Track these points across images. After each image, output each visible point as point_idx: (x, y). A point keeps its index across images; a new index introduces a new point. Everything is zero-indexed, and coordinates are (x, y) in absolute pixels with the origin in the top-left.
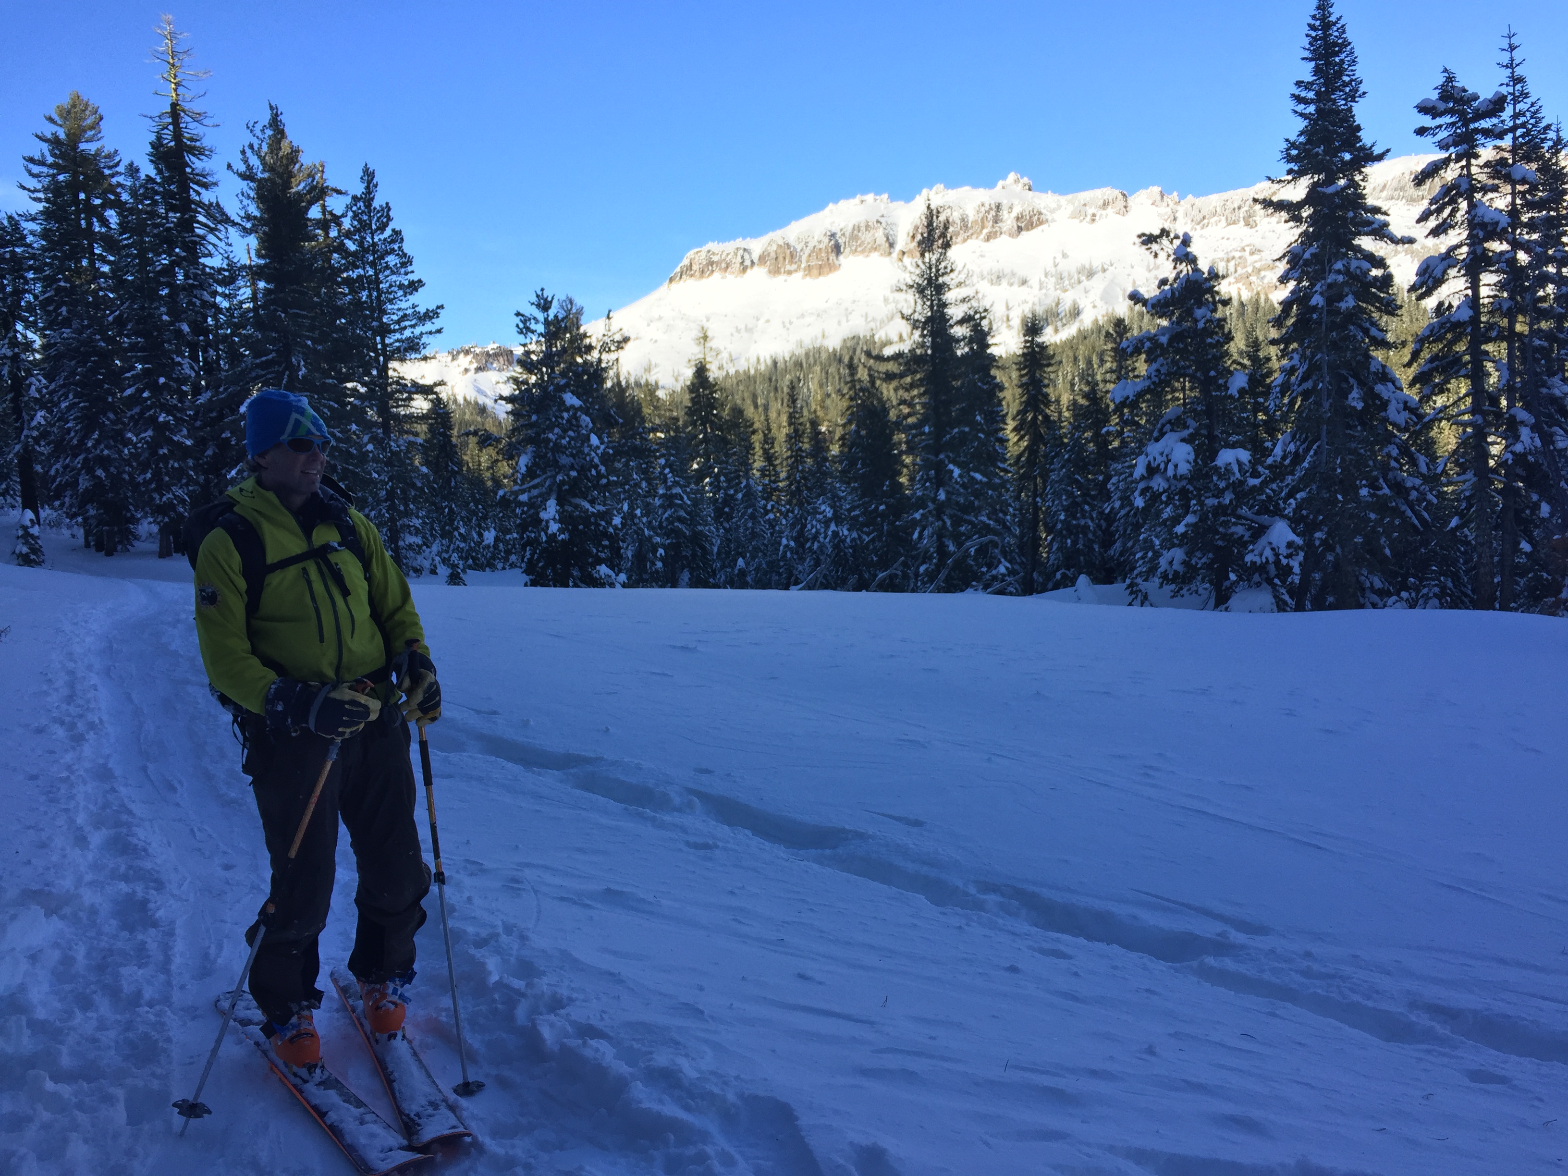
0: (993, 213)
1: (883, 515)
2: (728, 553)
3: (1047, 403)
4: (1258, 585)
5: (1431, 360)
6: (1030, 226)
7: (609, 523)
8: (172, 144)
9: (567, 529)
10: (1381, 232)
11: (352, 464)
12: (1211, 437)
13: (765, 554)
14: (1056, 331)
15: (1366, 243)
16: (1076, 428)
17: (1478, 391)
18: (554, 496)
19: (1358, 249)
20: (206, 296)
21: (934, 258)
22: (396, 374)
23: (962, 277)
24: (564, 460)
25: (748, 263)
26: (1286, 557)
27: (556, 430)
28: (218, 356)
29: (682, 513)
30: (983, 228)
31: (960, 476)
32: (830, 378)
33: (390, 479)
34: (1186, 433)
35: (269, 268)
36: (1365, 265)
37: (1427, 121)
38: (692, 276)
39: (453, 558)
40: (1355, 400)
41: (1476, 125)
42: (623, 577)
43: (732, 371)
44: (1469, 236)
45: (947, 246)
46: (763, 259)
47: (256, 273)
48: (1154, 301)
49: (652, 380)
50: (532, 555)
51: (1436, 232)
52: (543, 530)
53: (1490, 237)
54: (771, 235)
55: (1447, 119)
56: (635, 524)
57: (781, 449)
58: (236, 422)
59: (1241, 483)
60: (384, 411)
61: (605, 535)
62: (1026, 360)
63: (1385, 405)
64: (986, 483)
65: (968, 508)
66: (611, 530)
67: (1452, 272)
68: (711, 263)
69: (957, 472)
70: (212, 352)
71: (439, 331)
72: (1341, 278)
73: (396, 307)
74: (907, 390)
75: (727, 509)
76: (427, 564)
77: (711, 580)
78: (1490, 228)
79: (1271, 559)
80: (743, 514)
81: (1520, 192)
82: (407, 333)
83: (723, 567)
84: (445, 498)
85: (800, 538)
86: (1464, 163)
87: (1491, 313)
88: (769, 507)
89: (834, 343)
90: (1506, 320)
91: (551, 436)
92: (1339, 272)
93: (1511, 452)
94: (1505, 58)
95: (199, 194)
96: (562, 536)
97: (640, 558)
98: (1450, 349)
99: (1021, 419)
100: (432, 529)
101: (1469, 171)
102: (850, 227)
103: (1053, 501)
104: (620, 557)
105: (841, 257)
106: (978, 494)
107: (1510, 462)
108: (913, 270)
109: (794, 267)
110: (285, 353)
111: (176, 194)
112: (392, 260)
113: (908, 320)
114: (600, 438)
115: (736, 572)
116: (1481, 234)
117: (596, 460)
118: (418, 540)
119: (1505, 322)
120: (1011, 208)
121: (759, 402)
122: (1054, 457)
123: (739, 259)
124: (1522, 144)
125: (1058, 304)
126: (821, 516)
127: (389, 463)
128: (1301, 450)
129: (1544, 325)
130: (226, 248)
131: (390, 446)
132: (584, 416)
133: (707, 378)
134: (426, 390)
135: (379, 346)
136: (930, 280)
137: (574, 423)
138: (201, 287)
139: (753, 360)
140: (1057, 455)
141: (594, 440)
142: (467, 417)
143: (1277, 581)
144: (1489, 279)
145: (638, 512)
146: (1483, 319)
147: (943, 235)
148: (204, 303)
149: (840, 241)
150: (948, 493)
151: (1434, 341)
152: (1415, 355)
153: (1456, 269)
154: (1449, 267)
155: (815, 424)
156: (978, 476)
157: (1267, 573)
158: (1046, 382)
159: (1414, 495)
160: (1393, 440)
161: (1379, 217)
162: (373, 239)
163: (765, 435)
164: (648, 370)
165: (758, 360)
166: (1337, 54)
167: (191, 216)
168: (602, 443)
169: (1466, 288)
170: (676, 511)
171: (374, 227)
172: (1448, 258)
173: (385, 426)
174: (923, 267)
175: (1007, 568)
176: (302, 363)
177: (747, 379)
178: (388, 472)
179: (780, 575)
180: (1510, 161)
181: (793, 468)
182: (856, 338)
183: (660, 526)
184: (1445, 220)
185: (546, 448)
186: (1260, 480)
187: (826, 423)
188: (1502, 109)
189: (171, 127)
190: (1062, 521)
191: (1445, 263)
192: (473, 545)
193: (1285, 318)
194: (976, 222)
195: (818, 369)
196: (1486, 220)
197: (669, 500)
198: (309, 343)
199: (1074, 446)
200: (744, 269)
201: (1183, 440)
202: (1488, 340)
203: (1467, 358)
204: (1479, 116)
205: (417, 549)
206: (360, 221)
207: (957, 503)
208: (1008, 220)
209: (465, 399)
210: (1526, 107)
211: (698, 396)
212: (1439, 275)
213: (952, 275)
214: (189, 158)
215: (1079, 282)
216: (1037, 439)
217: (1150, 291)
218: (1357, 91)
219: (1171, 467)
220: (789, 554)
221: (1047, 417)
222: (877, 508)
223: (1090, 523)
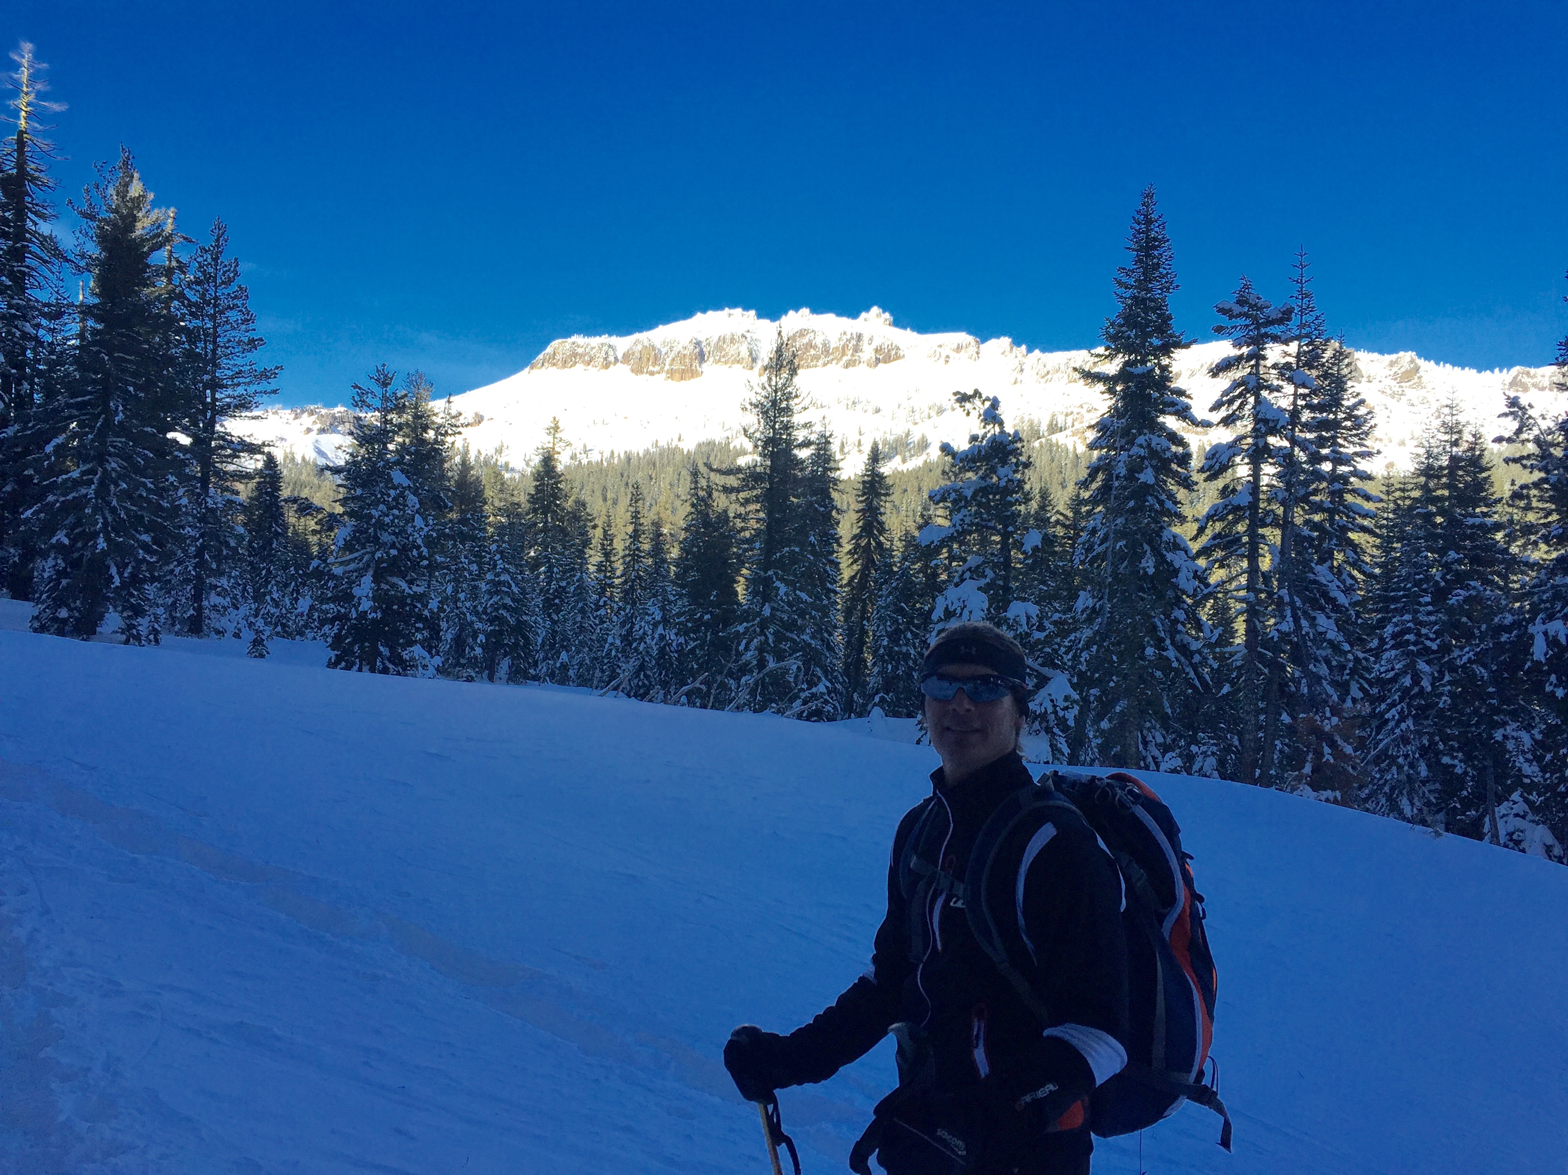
0: (854, 342)
1: (707, 624)
2: (552, 646)
3: (882, 530)
4: (1037, 732)
5: (1214, 538)
6: (888, 359)
7: (425, 606)
8: (15, 171)
9: (380, 607)
10: (1183, 413)
11: (160, 517)
12: (1007, 589)
13: (591, 650)
14: (904, 461)
15: (1171, 422)
16: (904, 559)
17: (1253, 570)
18: (371, 572)
19: (1162, 427)
20: (28, 328)
21: (780, 382)
22: (222, 430)
23: (806, 403)
24: (385, 537)
25: (612, 359)
26: (1062, 710)
27: (382, 507)
28: (32, 389)
29: (508, 601)
30: (844, 354)
31: (786, 594)
32: (682, 481)
33: (202, 536)
34: (983, 582)
35: (99, 309)
36: (1165, 442)
37: (1224, 320)
38: (554, 365)
39: (258, 624)
40: (1149, 565)
41: (1267, 330)
42: (438, 661)
43: (585, 461)
44: (1254, 430)
45: (794, 372)
46: (626, 358)
47: (86, 311)
48: (963, 456)
49: (502, 461)
50: (340, 630)
51: (1227, 421)
52: (354, 605)
53: (1273, 432)
54: (637, 336)
55: (1242, 321)
56: (457, 608)
57: (619, 545)
58: (39, 461)
59: (1028, 635)
60: (207, 464)
61: (420, 618)
62: (864, 487)
63: (1176, 572)
64: (811, 603)
65: (791, 626)
66: (426, 613)
67: (1238, 459)
68: (575, 355)
69: (783, 589)
70: (26, 386)
71: (275, 392)
72: (1142, 452)
73: (232, 362)
74: (742, 505)
75: (557, 601)
76: (231, 628)
77: (532, 671)
78: (1271, 424)
79: (1050, 710)
80: (574, 607)
81: (1301, 395)
82: (240, 390)
83: (544, 659)
84: (263, 560)
85: (627, 639)
86: (1253, 362)
87: (1269, 501)
88: (601, 603)
89: (689, 445)
90: (1282, 508)
91: (374, 512)
92: (1141, 446)
93: (1277, 630)
94: (1296, 274)
95: (36, 224)
96: (373, 615)
97: (459, 643)
98: (1230, 530)
99: (855, 543)
100: (244, 589)
101: (1257, 370)
102: (715, 339)
103: (878, 626)
104: (439, 639)
105: (704, 365)
106: (802, 614)
107: (1276, 639)
108: (760, 390)
109: (657, 368)
110: (105, 395)
111: (11, 221)
112: (234, 316)
113: (750, 438)
114: (425, 519)
115: (558, 665)
116: (1263, 429)
117: (419, 541)
118: (226, 602)
119: (1280, 511)
120: (871, 339)
121: (608, 497)
122: (882, 584)
123: (603, 354)
124: (1305, 352)
125: (908, 435)
126: (650, 618)
127: (203, 519)
128: (1097, 606)
129: (1317, 518)
130: (56, 282)
131: (206, 503)
132: (411, 497)
133: (554, 467)
134: (253, 449)
135: (209, 400)
136: (774, 403)
137: (399, 502)
138: (25, 318)
139: (607, 454)
140: (886, 582)
141: (419, 521)
142: (303, 477)
143: (1056, 730)
144: (1269, 470)
145: (462, 596)
146: (1262, 506)
147: (791, 362)
148: (25, 336)
149: (705, 349)
150: (773, 609)
151: (1218, 520)
152: (1201, 530)
153: (1241, 457)
154: (1235, 455)
155: (657, 525)
156: (804, 596)
157: (1047, 721)
158: (882, 510)
159: (1197, 658)
160: (1182, 605)
161: (1183, 399)
162: (216, 292)
163: (605, 531)
164: (499, 451)
165: (612, 453)
166: (1155, 248)
167: (23, 246)
168: (426, 526)
169: (1248, 476)
170: (502, 598)
171: (219, 281)
172: (1233, 447)
173: (205, 482)
174: (770, 389)
175: (827, 688)
176: (121, 408)
177: (598, 470)
178: (200, 528)
179: (603, 671)
180: (1294, 366)
181: (627, 566)
182: (710, 444)
183: (485, 612)
184: (1234, 413)
185: (368, 523)
186: (1045, 634)
187: (669, 526)
188: (1289, 319)
189: (15, 155)
190: (884, 647)
191: (1231, 451)
192: (284, 611)
193: (1092, 482)
194: (837, 348)
195: (670, 470)
196: (1268, 417)
197: (496, 587)
198: (131, 389)
199: (903, 575)
200: (607, 366)
201: (980, 589)
202: (1264, 525)
203: (1245, 539)
204: (1270, 323)
205: (221, 611)
206: (204, 273)
207: (781, 619)
208: (867, 352)
209: (303, 458)
210: (1311, 319)
211: (542, 485)
212: (1225, 462)
213: (796, 401)
214: (29, 187)
215: (929, 417)
216: (869, 563)
217: (962, 445)
218: (1171, 283)
219: (966, 611)
220: (613, 653)
221: (880, 544)
222: (702, 616)
223: (912, 651)
